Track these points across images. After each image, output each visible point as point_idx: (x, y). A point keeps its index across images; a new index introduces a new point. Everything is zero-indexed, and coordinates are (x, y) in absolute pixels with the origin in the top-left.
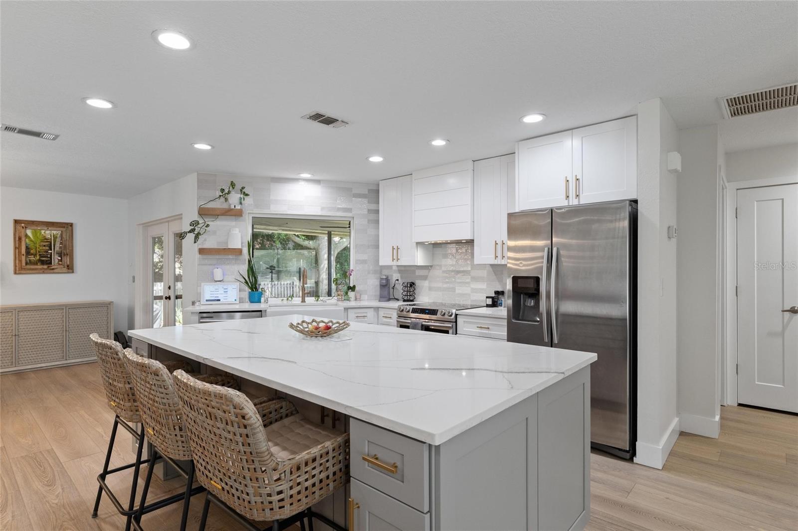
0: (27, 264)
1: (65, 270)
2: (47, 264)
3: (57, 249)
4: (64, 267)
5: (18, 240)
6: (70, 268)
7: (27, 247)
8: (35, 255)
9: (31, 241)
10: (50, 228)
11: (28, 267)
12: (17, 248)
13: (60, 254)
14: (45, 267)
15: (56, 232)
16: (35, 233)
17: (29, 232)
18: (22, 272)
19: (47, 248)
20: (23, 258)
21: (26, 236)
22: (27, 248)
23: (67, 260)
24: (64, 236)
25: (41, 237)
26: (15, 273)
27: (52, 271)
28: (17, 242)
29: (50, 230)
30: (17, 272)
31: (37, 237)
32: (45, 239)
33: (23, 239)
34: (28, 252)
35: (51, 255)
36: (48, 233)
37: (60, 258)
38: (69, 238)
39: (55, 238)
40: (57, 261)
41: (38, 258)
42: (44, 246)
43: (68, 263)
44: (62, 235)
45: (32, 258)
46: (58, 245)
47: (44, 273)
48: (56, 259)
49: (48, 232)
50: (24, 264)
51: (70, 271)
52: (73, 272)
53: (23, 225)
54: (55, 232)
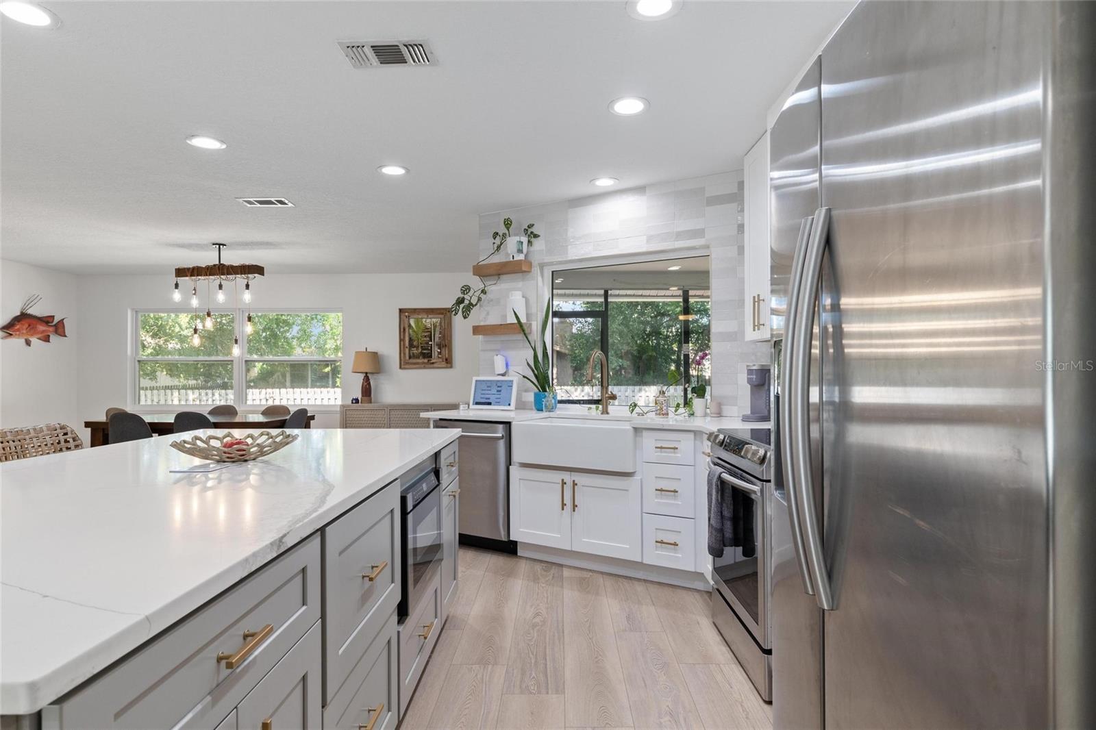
0: (410, 358)
1: (444, 364)
2: (428, 357)
3: (437, 339)
4: (443, 361)
5: (402, 331)
6: (448, 362)
7: (410, 338)
8: (417, 347)
9: (414, 331)
10: (430, 316)
11: (412, 361)
12: (402, 340)
13: (440, 346)
14: (426, 361)
15: (436, 320)
16: (417, 322)
17: (412, 322)
18: (406, 366)
19: (428, 339)
20: (407, 350)
21: (410, 326)
22: (411, 340)
23: (445, 352)
24: (443, 324)
25: (422, 327)
26: (400, 368)
27: (432, 365)
28: (402, 334)
29: (431, 318)
30: (402, 367)
31: (419, 328)
32: (426, 329)
33: (407, 330)
34: (411, 345)
35: (431, 347)
36: (428, 322)
37: (439, 351)
38: (448, 326)
39: (435, 327)
40: (436, 353)
41: (420, 350)
42: (425, 336)
43: (447, 356)
44: (441, 323)
45: (415, 351)
46: (437, 335)
47: (425, 368)
48: (436, 350)
49: (428, 320)
50: (407, 358)
51: (449, 365)
52: (451, 367)
53: (407, 314)
54: (434, 320)
